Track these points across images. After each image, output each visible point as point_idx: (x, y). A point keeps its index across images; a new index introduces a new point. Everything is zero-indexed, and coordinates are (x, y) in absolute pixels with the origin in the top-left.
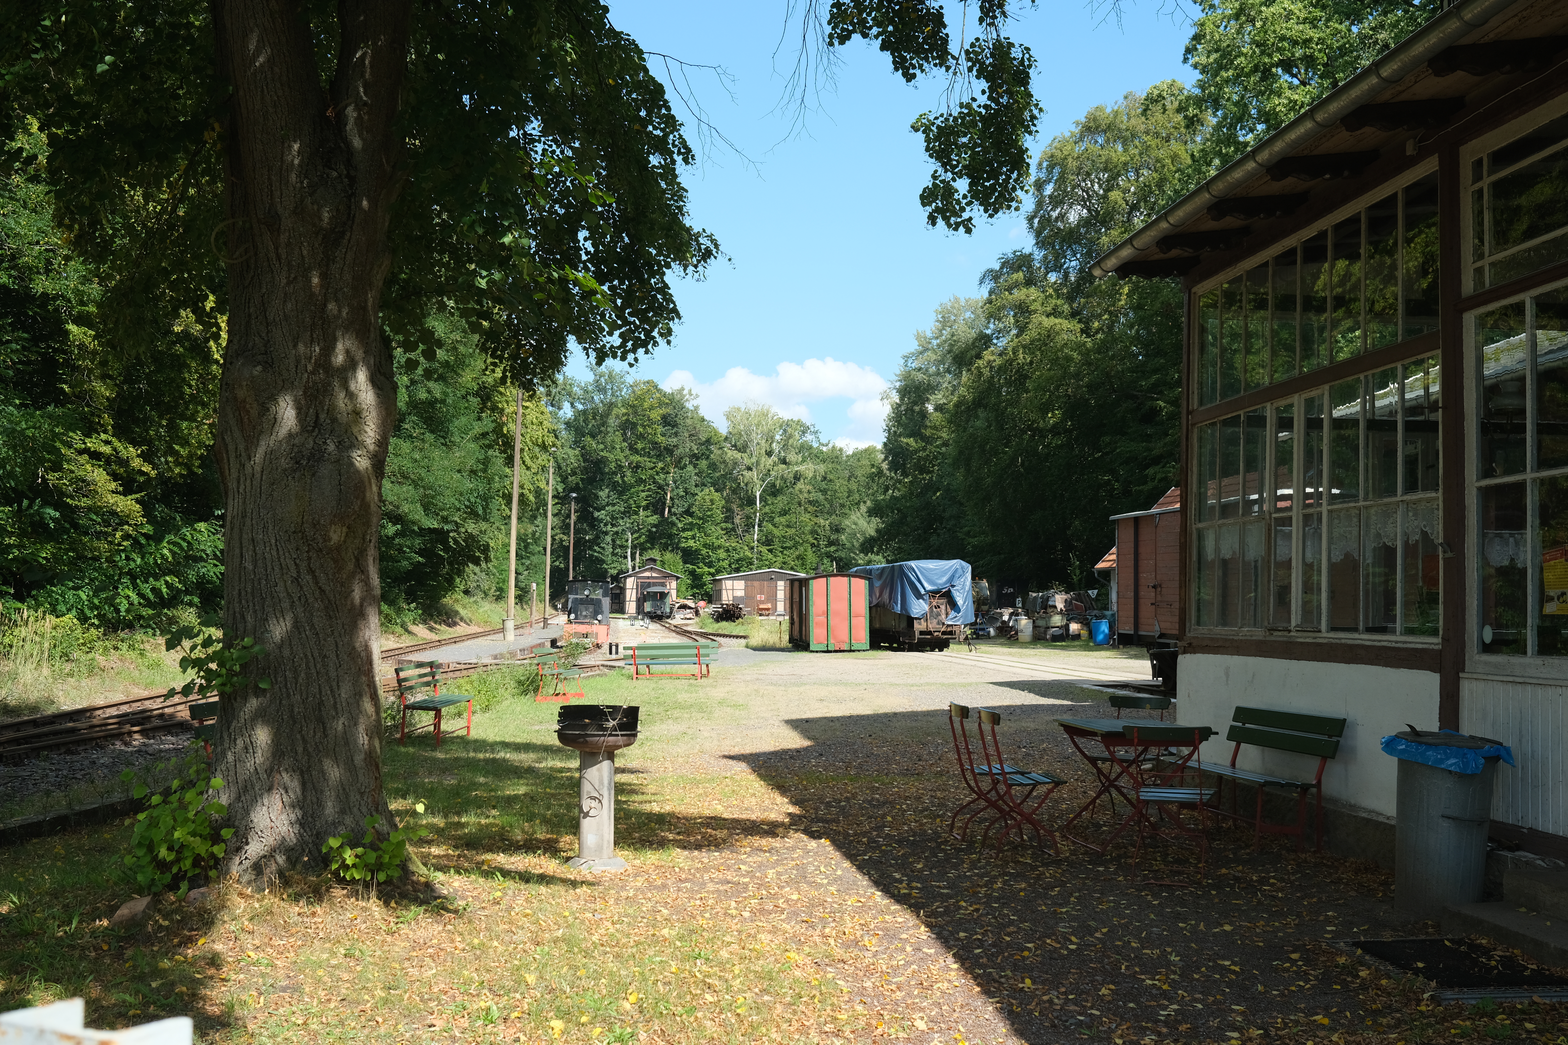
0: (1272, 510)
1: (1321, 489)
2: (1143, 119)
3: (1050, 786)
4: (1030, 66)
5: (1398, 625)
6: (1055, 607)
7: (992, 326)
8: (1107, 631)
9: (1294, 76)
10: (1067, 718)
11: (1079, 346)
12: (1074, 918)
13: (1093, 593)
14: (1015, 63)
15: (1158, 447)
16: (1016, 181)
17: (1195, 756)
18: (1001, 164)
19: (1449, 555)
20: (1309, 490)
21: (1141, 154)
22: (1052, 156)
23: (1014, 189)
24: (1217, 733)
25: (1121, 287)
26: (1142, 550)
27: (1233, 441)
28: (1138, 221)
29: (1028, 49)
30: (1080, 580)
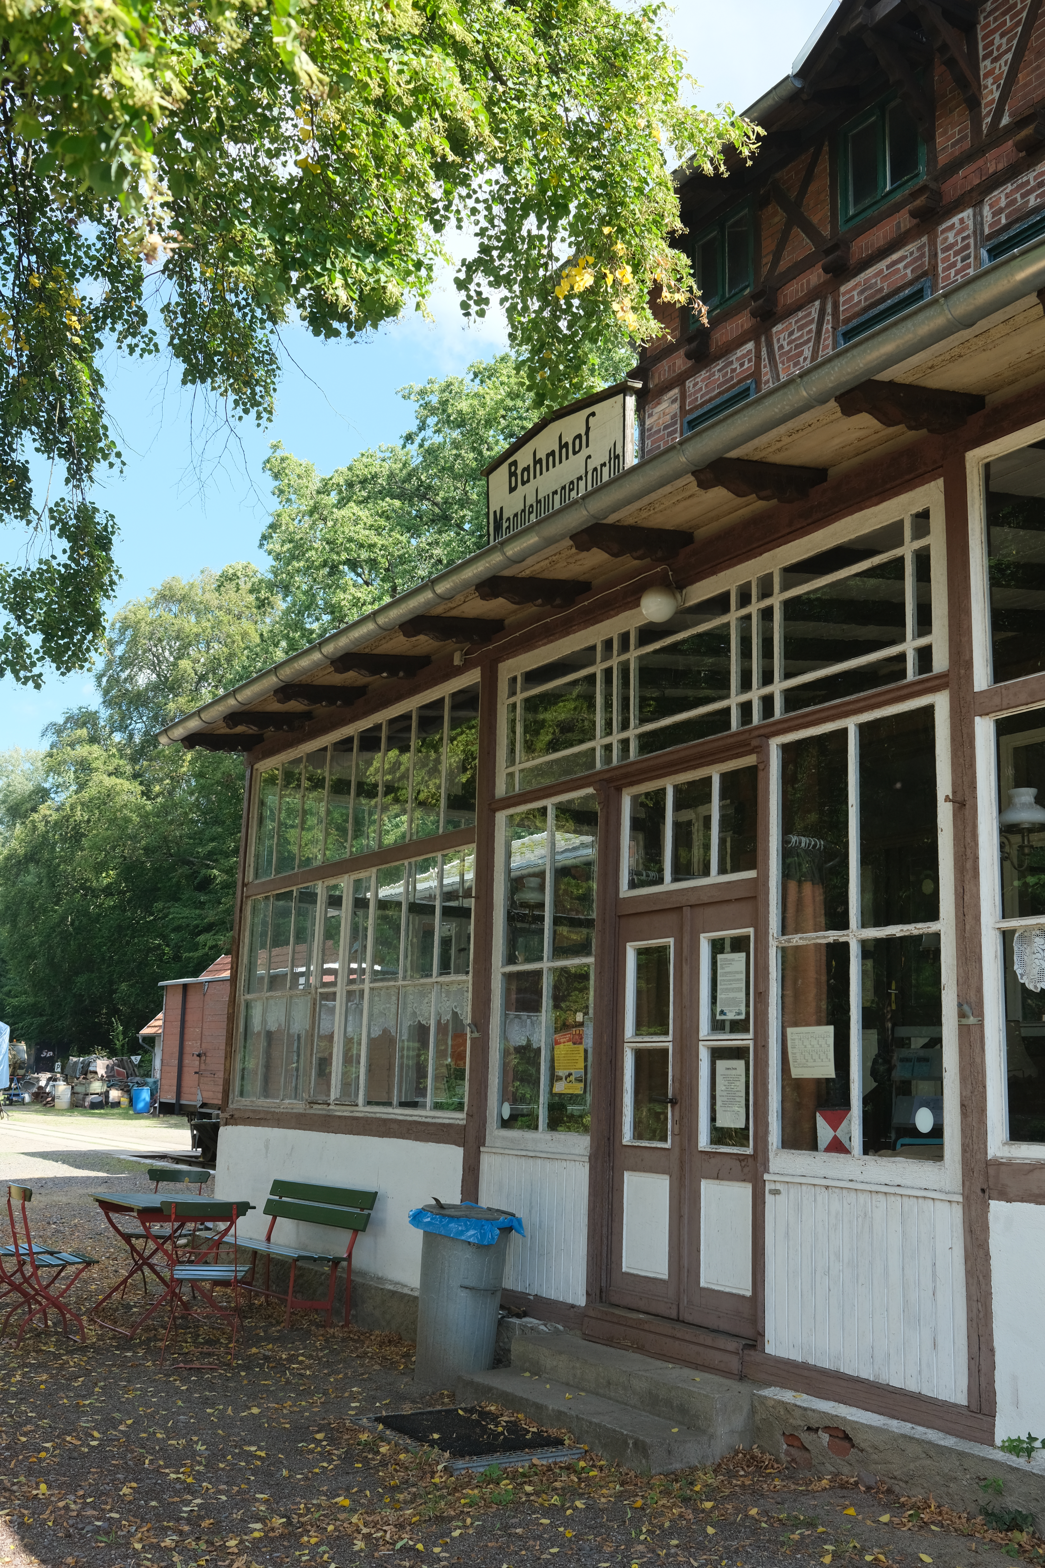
0: (318, 985)
1: (364, 965)
2: (217, 594)
3: (81, 1267)
4: (113, 533)
5: (429, 1100)
6: (96, 1073)
7: (50, 779)
8: (148, 1099)
9: (359, 575)
10: (103, 1192)
11: (139, 808)
12: (98, 1411)
13: (135, 1059)
14: (99, 527)
15: (211, 916)
16: (91, 642)
17: (232, 1231)
18: (77, 624)
19: (476, 1035)
20: (354, 966)
21: (213, 628)
22: (126, 618)
23: (88, 650)
24: (254, 1208)
25: (184, 754)
26: (189, 1018)
27: (285, 913)
28: (206, 694)
29: (112, 516)
30: (123, 1046)
